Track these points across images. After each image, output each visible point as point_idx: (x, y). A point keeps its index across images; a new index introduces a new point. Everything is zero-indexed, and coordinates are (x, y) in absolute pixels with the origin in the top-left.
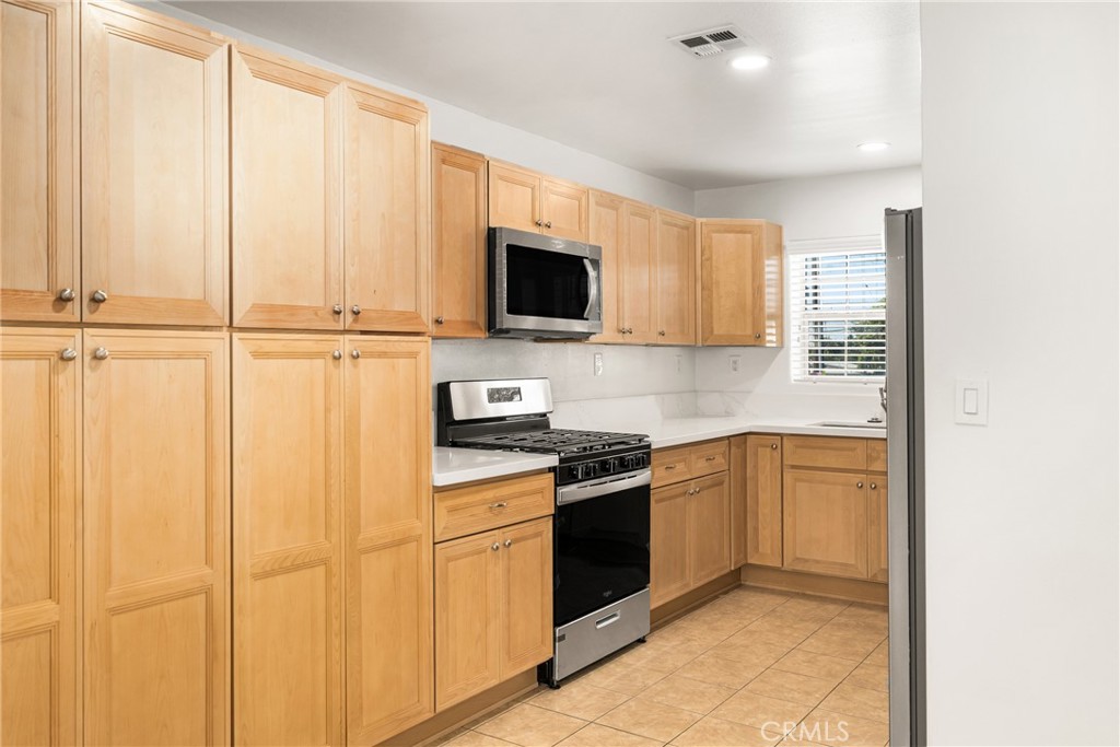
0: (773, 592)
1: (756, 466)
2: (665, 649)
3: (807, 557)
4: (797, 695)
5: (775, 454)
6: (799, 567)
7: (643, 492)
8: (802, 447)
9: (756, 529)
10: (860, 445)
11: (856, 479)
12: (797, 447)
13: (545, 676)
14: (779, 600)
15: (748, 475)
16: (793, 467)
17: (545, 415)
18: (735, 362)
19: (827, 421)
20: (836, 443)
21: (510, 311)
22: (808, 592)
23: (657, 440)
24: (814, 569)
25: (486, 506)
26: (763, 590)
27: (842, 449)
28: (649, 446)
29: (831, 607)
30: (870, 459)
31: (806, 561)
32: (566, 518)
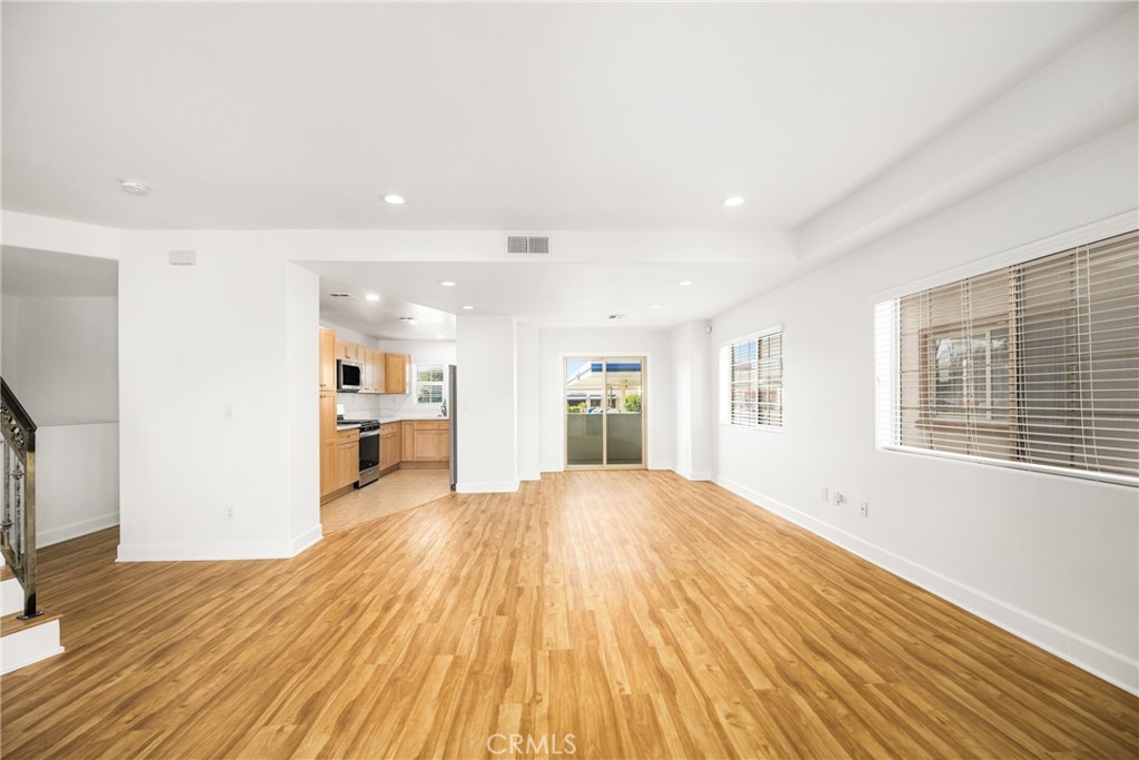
0: (410, 469)
1: (405, 431)
3: (421, 456)
6: (419, 460)
7: (378, 436)
9: (405, 450)
10: (436, 422)
11: (435, 432)
12: (418, 424)
13: (356, 486)
14: (413, 470)
15: (402, 433)
16: (417, 430)
18: (394, 399)
21: (345, 383)
22: (422, 467)
23: (381, 421)
24: (423, 460)
25: (347, 437)
26: (406, 469)
27: (432, 424)
28: (379, 423)
29: (429, 470)
30: (442, 426)
32: (362, 441)
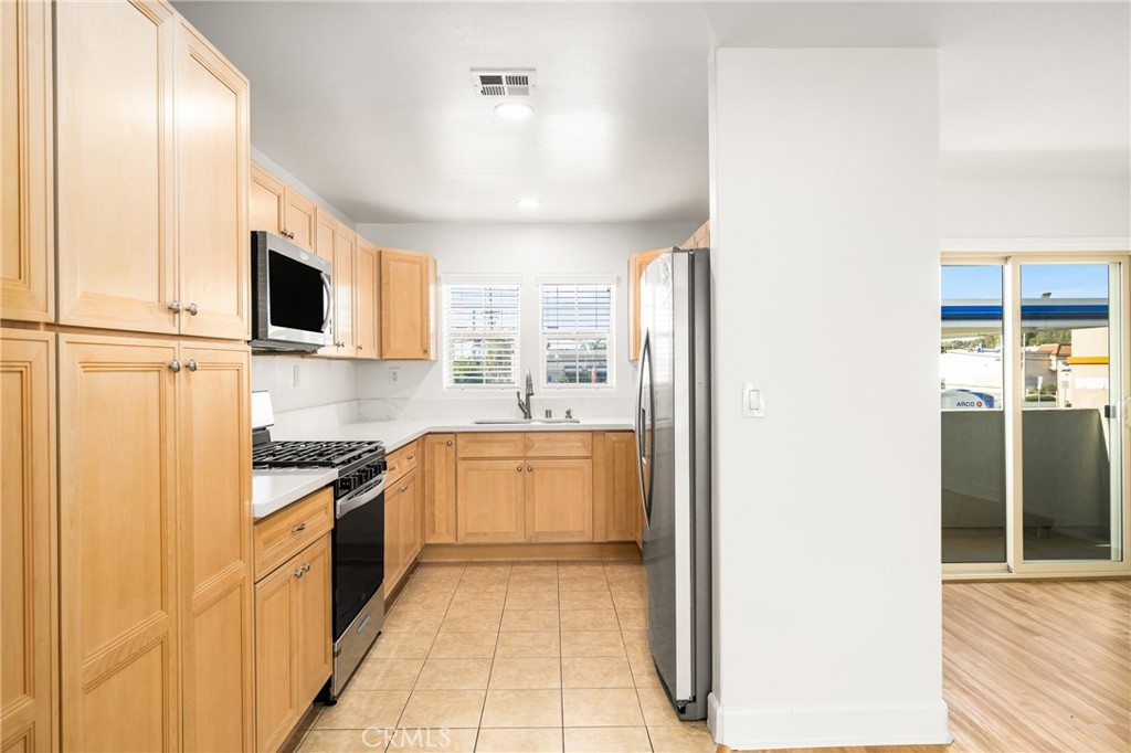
0: (448, 564)
1: (432, 461)
2: (403, 635)
3: (477, 531)
4: (540, 651)
5: (449, 449)
6: (470, 540)
8: (474, 442)
9: (433, 514)
10: (518, 436)
11: (516, 464)
12: (469, 442)
14: (458, 571)
15: (426, 469)
16: (464, 459)
17: (264, 429)
18: (395, 373)
19: (480, 419)
20: (500, 437)
21: (274, 322)
22: (475, 560)
24: (483, 540)
25: (290, 532)
26: (439, 564)
27: (507, 441)
28: (383, 452)
29: (501, 569)
30: (527, 447)
31: (476, 534)
